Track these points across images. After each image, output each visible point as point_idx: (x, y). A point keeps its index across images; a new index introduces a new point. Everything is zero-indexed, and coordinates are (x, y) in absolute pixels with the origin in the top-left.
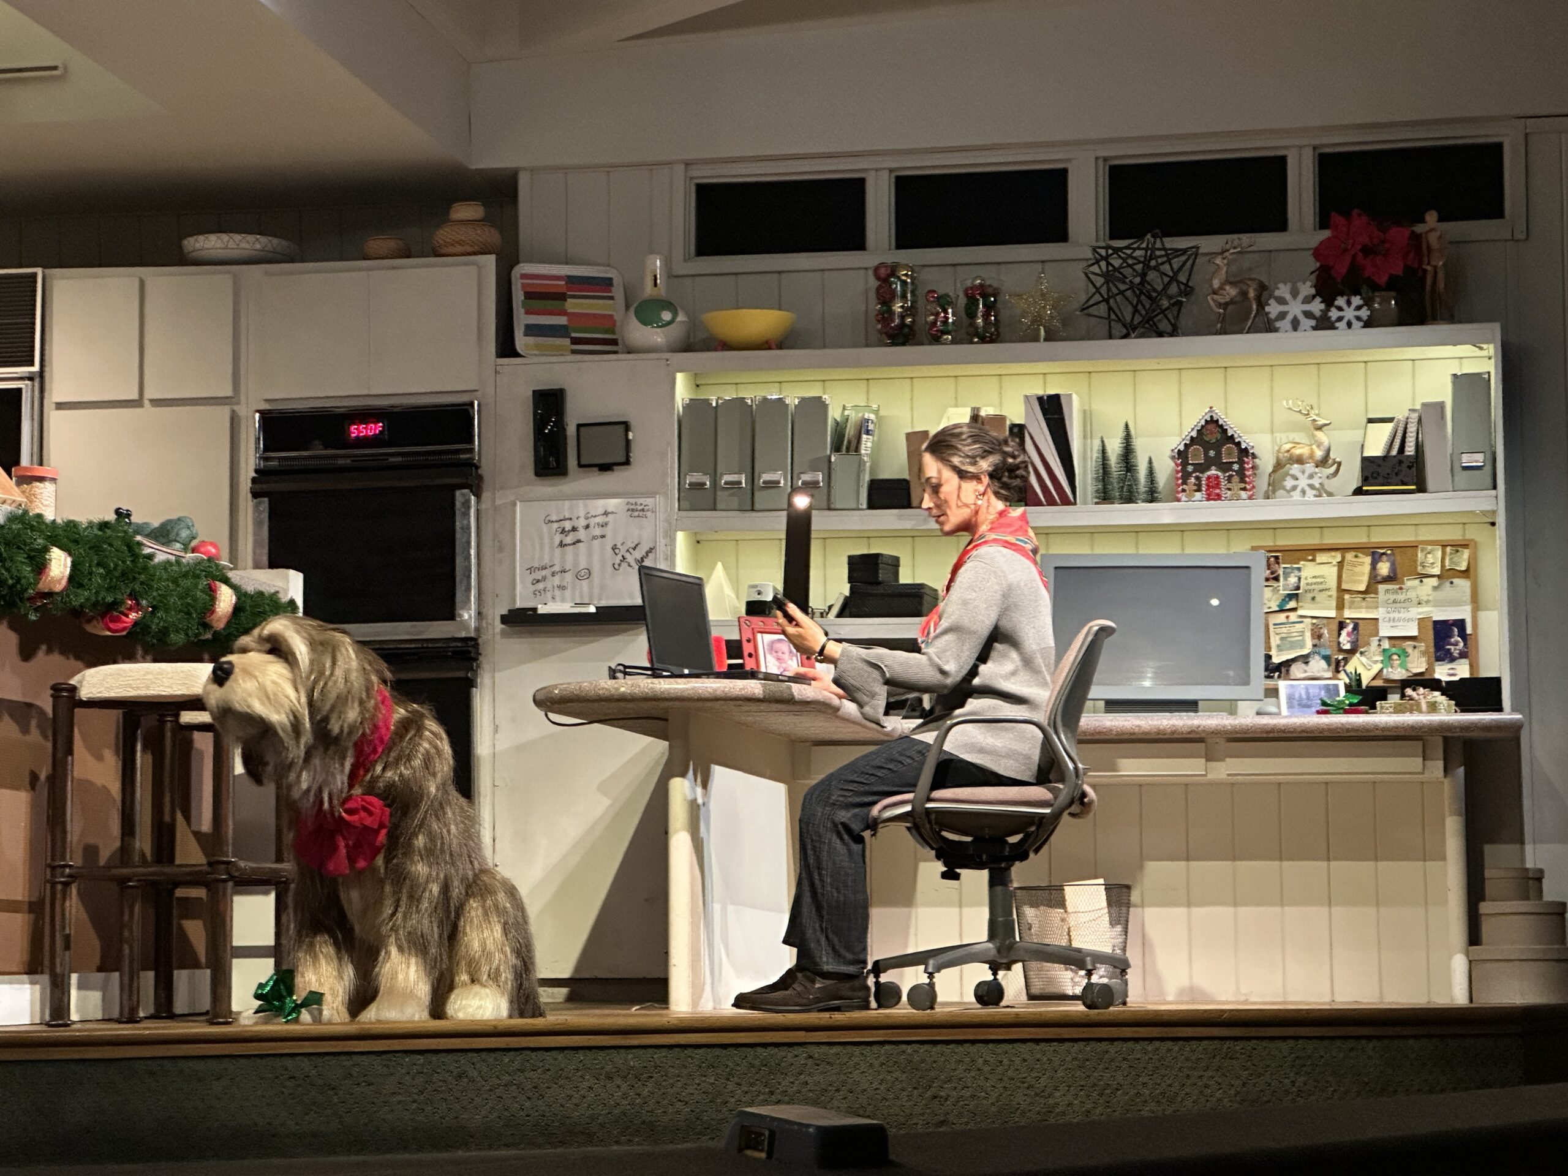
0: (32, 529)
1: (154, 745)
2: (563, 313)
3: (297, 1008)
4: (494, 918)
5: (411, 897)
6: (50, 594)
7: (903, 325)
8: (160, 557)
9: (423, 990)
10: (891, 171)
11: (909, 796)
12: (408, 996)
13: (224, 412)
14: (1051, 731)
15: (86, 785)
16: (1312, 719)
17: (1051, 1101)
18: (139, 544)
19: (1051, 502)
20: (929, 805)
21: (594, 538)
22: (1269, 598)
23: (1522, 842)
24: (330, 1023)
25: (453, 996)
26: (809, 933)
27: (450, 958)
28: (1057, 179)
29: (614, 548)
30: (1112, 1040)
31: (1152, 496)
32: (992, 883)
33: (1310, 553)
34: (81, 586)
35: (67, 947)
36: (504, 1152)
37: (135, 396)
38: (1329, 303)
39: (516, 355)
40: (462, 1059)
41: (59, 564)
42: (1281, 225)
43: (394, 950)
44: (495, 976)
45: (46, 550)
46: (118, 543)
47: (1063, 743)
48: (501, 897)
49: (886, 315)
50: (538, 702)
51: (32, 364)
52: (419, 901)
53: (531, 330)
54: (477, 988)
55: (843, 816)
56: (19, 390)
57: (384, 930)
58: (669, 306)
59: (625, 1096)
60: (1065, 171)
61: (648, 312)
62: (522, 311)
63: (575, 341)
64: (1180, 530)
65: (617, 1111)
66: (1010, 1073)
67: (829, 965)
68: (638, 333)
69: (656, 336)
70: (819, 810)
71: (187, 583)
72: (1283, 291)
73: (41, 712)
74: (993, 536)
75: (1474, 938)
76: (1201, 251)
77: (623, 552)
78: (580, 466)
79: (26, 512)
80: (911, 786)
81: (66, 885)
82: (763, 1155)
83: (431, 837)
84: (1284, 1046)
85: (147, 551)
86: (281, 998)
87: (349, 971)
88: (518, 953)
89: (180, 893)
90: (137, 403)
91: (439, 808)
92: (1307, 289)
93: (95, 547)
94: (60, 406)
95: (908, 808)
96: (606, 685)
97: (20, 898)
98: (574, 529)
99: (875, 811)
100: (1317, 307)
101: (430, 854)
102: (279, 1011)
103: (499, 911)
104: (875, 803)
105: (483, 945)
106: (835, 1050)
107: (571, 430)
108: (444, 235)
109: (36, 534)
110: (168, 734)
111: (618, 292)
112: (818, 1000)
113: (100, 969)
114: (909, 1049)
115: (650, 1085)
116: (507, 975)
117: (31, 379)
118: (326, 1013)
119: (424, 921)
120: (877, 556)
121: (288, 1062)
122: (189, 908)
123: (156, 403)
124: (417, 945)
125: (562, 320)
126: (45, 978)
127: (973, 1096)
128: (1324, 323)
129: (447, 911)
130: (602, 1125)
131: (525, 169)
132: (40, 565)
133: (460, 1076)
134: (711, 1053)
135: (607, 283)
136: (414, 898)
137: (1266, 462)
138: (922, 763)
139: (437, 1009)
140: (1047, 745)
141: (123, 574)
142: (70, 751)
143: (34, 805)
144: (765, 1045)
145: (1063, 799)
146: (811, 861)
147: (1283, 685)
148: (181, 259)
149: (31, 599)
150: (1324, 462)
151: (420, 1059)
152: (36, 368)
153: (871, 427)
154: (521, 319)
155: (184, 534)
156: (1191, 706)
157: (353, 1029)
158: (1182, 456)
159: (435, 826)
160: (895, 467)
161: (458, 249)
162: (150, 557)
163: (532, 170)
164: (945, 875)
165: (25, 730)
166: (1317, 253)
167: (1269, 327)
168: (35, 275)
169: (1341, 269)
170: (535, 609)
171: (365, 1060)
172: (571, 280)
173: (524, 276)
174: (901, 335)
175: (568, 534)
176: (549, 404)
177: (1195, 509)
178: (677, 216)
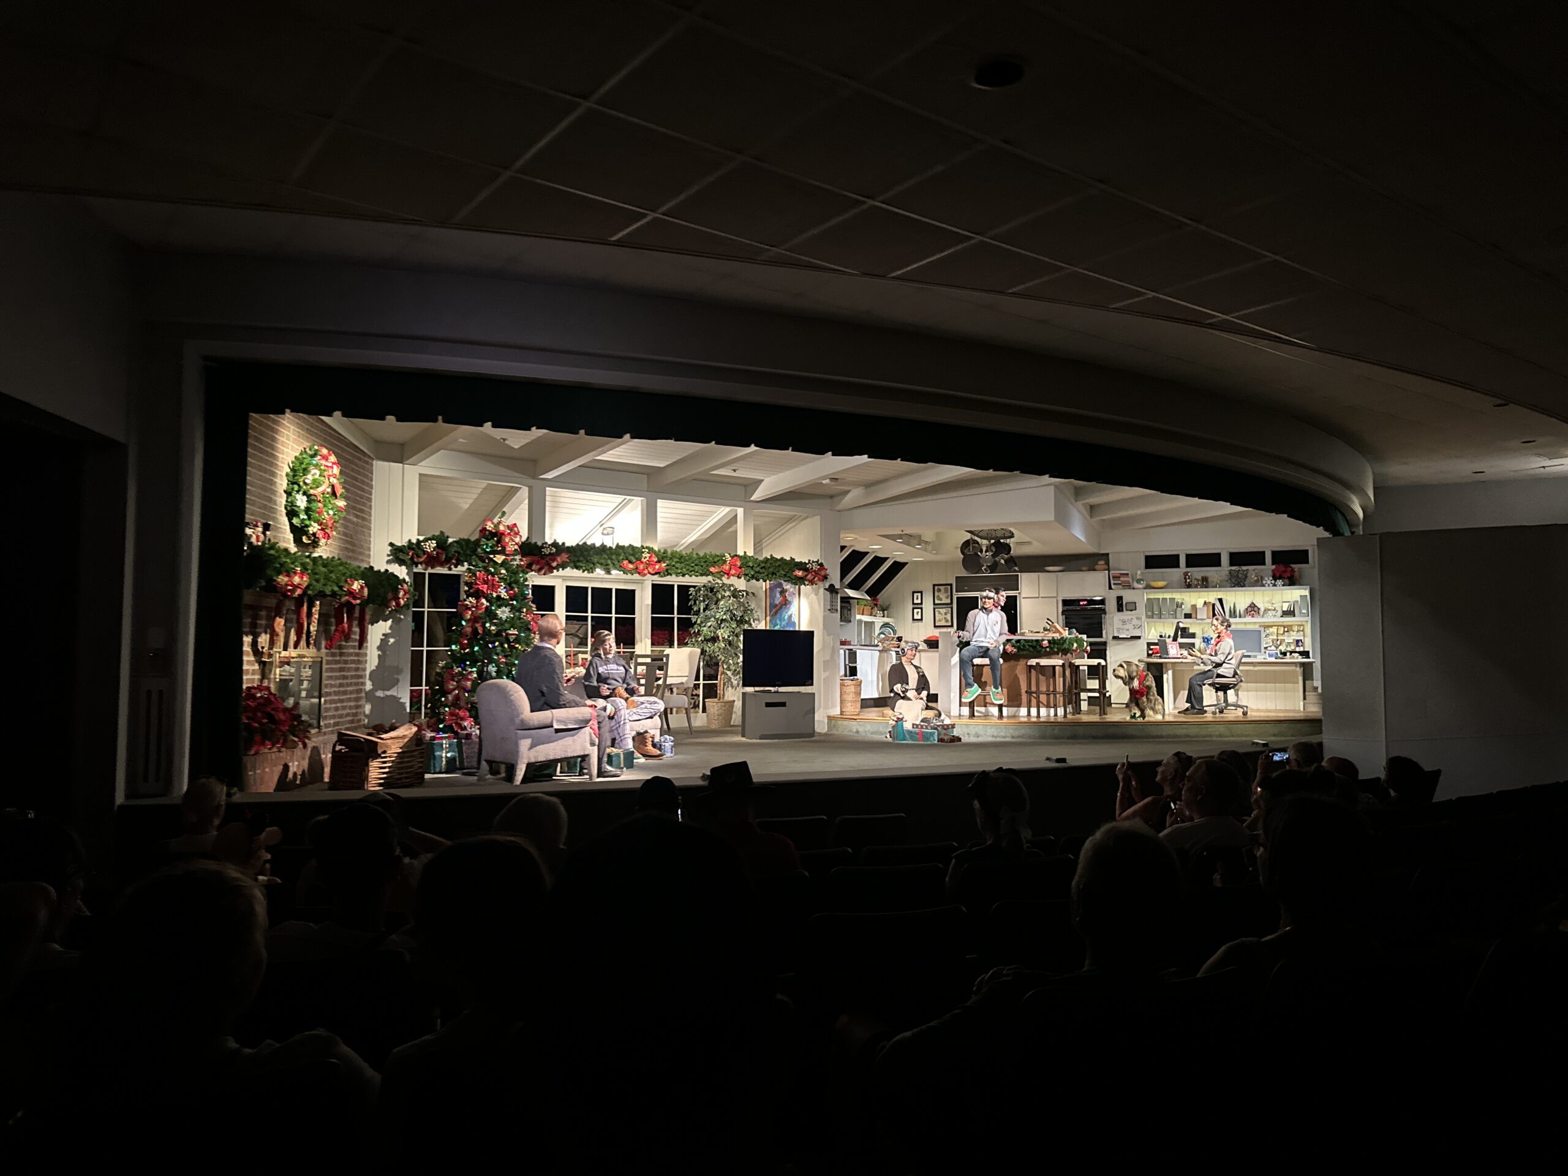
2: (1120, 580)
7: (1189, 583)
10: (1184, 552)
13: (1055, 599)
16: (1273, 660)
21: (1129, 623)
22: (1263, 635)
23: (1313, 680)
26: (1193, 702)
28: (1219, 555)
31: (1240, 617)
33: (1271, 626)
37: (1038, 596)
38: (1275, 580)
39: (1112, 589)
42: (1264, 564)
49: (1185, 582)
53: (1114, 584)
55: (1199, 683)
58: (1143, 580)
60: (1220, 553)
61: (1138, 581)
62: (1112, 580)
63: (1123, 586)
64: (1245, 623)
67: (1197, 707)
68: (1136, 585)
69: (1141, 586)
70: (1194, 682)
72: (1266, 579)
75: (1305, 698)
76: (1249, 570)
77: (1135, 625)
78: (1126, 610)
80: (1212, 678)
90: (1038, 598)
92: (1271, 578)
99: (1205, 682)
100: (1273, 582)
107: (1124, 603)
108: (1097, 567)
111: (1130, 575)
117: (1019, 594)
123: (1042, 597)
125: (1120, 582)
128: (1275, 585)
135: (1128, 574)
136: (1151, 702)
137: (1262, 610)
138: (1213, 674)
147: (1267, 652)
148: (1045, 571)
150: (1274, 610)
152: (1019, 591)
153: (1184, 603)
154: (1112, 582)
158: (1247, 609)
160: (1190, 611)
161: (1100, 569)
163: (1111, 553)
166: (1273, 571)
167: (1264, 586)
168: (1018, 574)
169: (1278, 575)
170: (1118, 636)
172: (1121, 574)
173: (1112, 574)
174: (1189, 586)
175: (1124, 622)
176: (1120, 599)
177: (1249, 619)
178: (1142, 562)
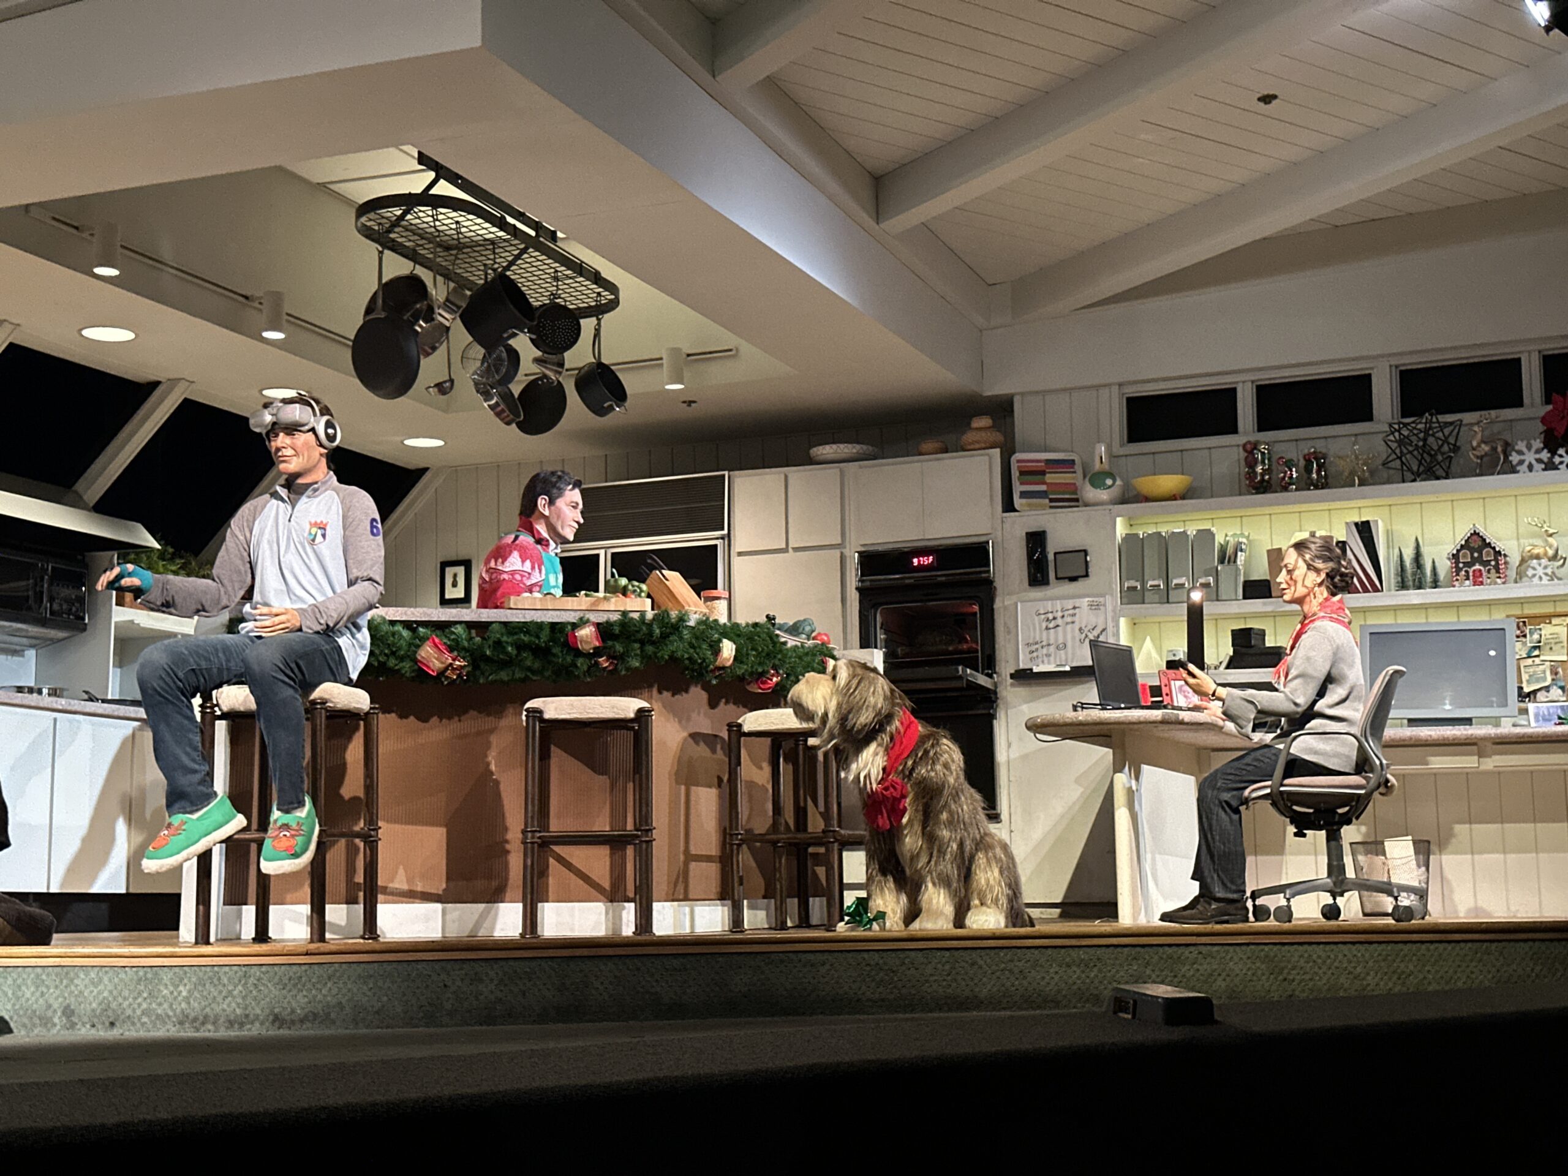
0: (712, 628)
1: (791, 758)
2: (1044, 483)
3: (870, 921)
4: (994, 865)
5: (939, 851)
6: (724, 668)
7: (1263, 480)
8: (790, 644)
9: (949, 910)
10: (1253, 382)
11: (1269, 783)
12: (939, 914)
13: (837, 553)
14: (1363, 740)
15: (751, 784)
16: (1551, 728)
17: (1365, 983)
18: (777, 636)
19: (1366, 590)
20: (1282, 789)
21: (1067, 623)
22: (1519, 649)
24: (890, 931)
25: (969, 914)
26: (1206, 873)
27: (966, 890)
28: (1364, 381)
29: (1080, 629)
30: (1405, 942)
31: (1435, 584)
32: (1328, 840)
33: (1547, 618)
34: (742, 662)
35: (741, 884)
36: (1003, 1013)
37: (784, 546)
38: (1553, 452)
39: (1015, 510)
40: (974, 954)
41: (728, 649)
42: (1519, 403)
43: (930, 885)
44: (996, 901)
45: (720, 641)
46: (764, 636)
47: (1372, 747)
48: (998, 851)
49: (1251, 474)
50: (1028, 728)
51: (723, 529)
52: (945, 854)
53: (1024, 495)
54: (984, 908)
55: (1226, 796)
56: (716, 546)
57: (924, 873)
58: (1110, 475)
59: (1079, 978)
60: (1369, 376)
61: (1097, 480)
62: (1018, 483)
63: (1051, 500)
64: (1458, 606)
65: (1075, 987)
66: (1336, 964)
67: (1220, 894)
68: (1091, 493)
69: (1103, 495)
70: (1210, 793)
71: (808, 659)
72: (1521, 446)
73: (722, 739)
74: (1322, 614)
76: (1464, 422)
77: (1086, 630)
78: (1057, 578)
79: (708, 619)
80: (1269, 776)
81: (739, 845)
82: (1130, 1016)
83: (951, 813)
84: (1526, 946)
85: (783, 640)
86: (860, 915)
87: (904, 899)
88: (1009, 886)
89: (811, 850)
90: (784, 550)
91: (956, 796)
92: (1538, 444)
93: (750, 638)
94: (740, 554)
95: (1268, 791)
96: (1070, 715)
97: (714, 854)
98: (1055, 618)
99: (1246, 793)
100: (1545, 455)
101: (951, 824)
102: (860, 922)
103: (998, 860)
104: (1246, 788)
105: (988, 881)
106: (1216, 948)
107: (1051, 557)
108: (969, 437)
109: (713, 632)
110: (801, 753)
111: (1078, 468)
112: (1213, 916)
113: (764, 897)
114: (1266, 948)
115: (1095, 970)
116: (1003, 901)
117: (723, 538)
118: (888, 924)
119: (948, 866)
120: (1250, 629)
121: (866, 955)
122: (817, 859)
123: (796, 549)
124: (944, 881)
125: (1043, 488)
126: (729, 902)
127: (1311, 979)
128: (1550, 466)
129: (963, 858)
130: (1065, 996)
131: (1018, 394)
132: (717, 651)
133: (973, 964)
134: (1134, 951)
135: (1072, 462)
136: (942, 853)
137: (1514, 559)
138: (1276, 762)
139: (959, 921)
140: (1361, 748)
141: (768, 655)
142: (739, 764)
143: (720, 797)
144: (1170, 945)
145: (1373, 783)
146: (1206, 825)
147: (1531, 707)
148: (811, 461)
149: (712, 671)
150: (1555, 557)
151: (947, 954)
152: (725, 532)
153: (1243, 547)
154: (1017, 488)
155: (808, 628)
156: (1468, 721)
157: (904, 934)
158: (1455, 557)
159: (953, 806)
160: (1261, 572)
161: (977, 446)
162: (785, 643)
163: (1022, 394)
164: (1296, 835)
165: (714, 751)
166: (1544, 420)
167: (1513, 470)
168: (724, 476)
169: (1561, 430)
170: (1031, 670)
171: (913, 954)
172: (1048, 462)
173: (1018, 461)
174: (1262, 487)
175: (1051, 622)
176: (1036, 540)
177: (1465, 592)
178: (1115, 418)
